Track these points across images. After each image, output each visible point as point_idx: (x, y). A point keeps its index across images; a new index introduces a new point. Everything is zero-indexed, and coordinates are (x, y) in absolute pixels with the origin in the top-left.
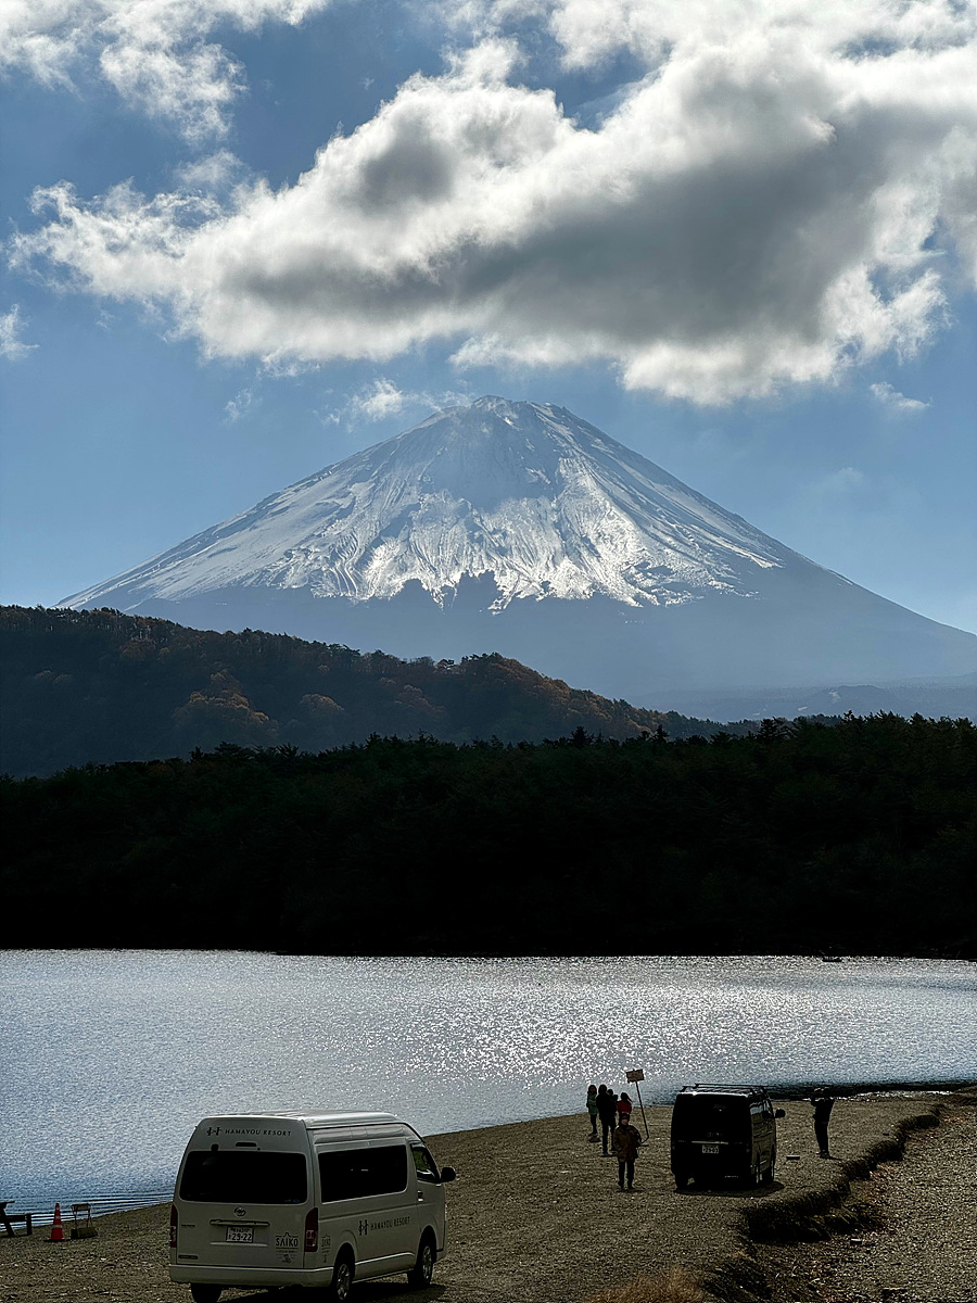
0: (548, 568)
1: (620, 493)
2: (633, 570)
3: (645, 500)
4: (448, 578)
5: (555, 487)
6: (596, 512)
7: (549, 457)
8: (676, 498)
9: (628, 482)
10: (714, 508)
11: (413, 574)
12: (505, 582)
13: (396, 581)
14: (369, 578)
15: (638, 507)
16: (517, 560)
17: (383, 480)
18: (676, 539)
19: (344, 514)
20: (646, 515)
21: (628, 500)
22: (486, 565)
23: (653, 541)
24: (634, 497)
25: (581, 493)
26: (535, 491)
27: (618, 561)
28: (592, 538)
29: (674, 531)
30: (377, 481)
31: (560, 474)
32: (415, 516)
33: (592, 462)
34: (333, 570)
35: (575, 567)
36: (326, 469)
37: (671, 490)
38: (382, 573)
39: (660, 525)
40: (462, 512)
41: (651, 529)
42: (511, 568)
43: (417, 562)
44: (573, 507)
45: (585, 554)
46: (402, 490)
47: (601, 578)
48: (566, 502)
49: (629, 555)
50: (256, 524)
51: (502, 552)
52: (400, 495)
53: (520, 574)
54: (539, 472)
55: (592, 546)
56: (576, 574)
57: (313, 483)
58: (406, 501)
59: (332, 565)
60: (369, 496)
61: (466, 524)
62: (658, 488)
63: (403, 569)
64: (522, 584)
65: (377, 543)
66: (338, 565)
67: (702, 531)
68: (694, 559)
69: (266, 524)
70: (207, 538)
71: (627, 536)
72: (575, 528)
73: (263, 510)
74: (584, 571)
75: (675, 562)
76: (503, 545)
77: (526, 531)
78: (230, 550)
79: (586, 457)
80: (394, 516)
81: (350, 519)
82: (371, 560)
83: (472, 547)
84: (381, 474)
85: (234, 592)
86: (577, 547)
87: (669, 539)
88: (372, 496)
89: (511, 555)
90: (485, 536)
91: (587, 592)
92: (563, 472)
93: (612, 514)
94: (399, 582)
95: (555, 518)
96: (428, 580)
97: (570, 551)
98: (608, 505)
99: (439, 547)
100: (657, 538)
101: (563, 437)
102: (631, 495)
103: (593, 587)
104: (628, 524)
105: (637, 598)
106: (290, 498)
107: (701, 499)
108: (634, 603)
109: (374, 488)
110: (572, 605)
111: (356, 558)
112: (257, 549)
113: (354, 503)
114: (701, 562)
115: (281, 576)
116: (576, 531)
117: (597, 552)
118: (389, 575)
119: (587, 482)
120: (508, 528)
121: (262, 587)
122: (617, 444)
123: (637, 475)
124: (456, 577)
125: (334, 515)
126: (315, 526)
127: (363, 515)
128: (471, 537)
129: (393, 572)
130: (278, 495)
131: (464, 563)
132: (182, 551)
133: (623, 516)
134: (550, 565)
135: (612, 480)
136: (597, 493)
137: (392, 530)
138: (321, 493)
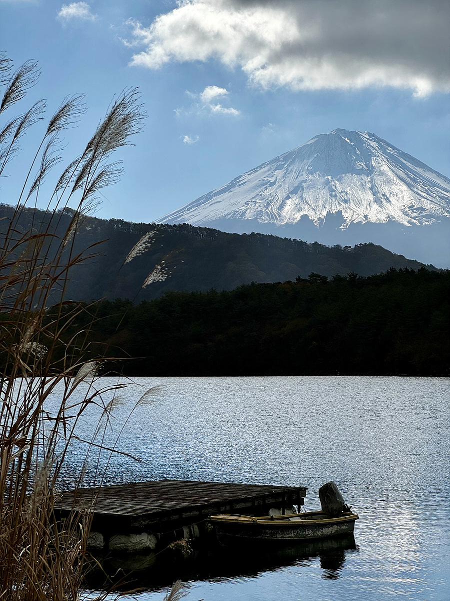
0: (367, 208)
1: (401, 173)
2: (407, 209)
3: (412, 176)
4: (321, 214)
5: (370, 171)
6: (389, 182)
7: (367, 156)
8: (428, 175)
9: (404, 167)
10: (445, 179)
11: (305, 212)
12: (347, 215)
13: (297, 215)
14: (284, 214)
15: (409, 179)
16: (352, 205)
17: (290, 169)
18: (427, 194)
19: (272, 185)
20: (413, 183)
21: (404, 176)
22: (338, 207)
23: (417, 195)
24: (407, 175)
25: (382, 173)
26: (360, 172)
27: (400, 205)
28: (388, 195)
29: (426, 190)
30: (287, 170)
31: (372, 165)
32: (305, 185)
33: (387, 159)
34: (268, 211)
35: (380, 208)
36: (263, 164)
37: (425, 171)
38: (291, 212)
39: (420, 188)
40: (327, 183)
41: (415, 190)
42: (350, 209)
43: (306, 207)
44: (378, 181)
45: (384, 202)
46: (299, 173)
47: (392, 213)
48: (375, 178)
49: (405, 202)
50: (231, 190)
51: (346, 201)
52: (298, 176)
53: (354, 211)
54: (362, 164)
55: (387, 198)
56: (380, 211)
57: (257, 171)
58: (301, 179)
59: (267, 208)
60: (284, 176)
61: (328, 188)
62: (418, 170)
63: (300, 210)
64: (355, 216)
65: (288, 198)
66: (270, 208)
67: (440, 190)
68: (436, 203)
69: (236, 190)
70: (208, 197)
71: (404, 193)
72: (379, 190)
73: (234, 183)
74: (384, 210)
75: (427, 205)
76: (346, 198)
77: (356, 191)
78: (219, 202)
79: (384, 156)
80: (295, 185)
81: (275, 187)
82: (285, 206)
83: (332, 200)
84: (289, 166)
85: (223, 219)
86: (380, 199)
87: (423, 194)
88: (285, 176)
89: (350, 203)
90: (338, 194)
91: (386, 220)
92: (373, 163)
93: (397, 183)
95: (369, 185)
96: (312, 215)
97: (377, 201)
98: (395, 179)
99: (316, 200)
100: (418, 194)
101: (373, 148)
102: (406, 174)
103: (388, 217)
104: (405, 187)
105: (409, 222)
106: (247, 178)
107: (439, 175)
108: (408, 225)
109: (286, 172)
110: (378, 226)
111: (278, 205)
112: (232, 201)
113: (277, 179)
114: (440, 205)
115: (244, 214)
116: (380, 191)
117: (390, 201)
118: (294, 213)
119: (385, 168)
120: (348, 190)
121: (237, 217)
122: (399, 150)
123: (408, 164)
124: (325, 213)
125: (268, 185)
126: (259, 191)
127: (281, 185)
128: (331, 195)
129: (296, 211)
130: (241, 176)
131: (328, 207)
132: (197, 203)
133: (402, 183)
134: (368, 207)
135: (396, 167)
136: (390, 173)
137: (294, 191)
138: (261, 175)
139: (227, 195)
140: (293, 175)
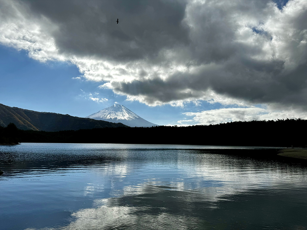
1: (127, 112)
2: (128, 118)
5: (122, 111)
6: (125, 113)
7: (122, 109)
8: (131, 112)
10: (134, 113)
12: (118, 118)
16: (119, 116)
19: (105, 112)
20: (129, 113)
22: (116, 117)
25: (124, 112)
26: (120, 111)
28: (125, 115)
29: (131, 115)
33: (125, 109)
34: (104, 117)
36: (104, 109)
38: (108, 117)
40: (115, 113)
41: (129, 115)
43: (111, 116)
44: (123, 113)
47: (125, 118)
49: (127, 116)
51: (118, 116)
56: (123, 118)
58: (110, 112)
65: (108, 115)
67: (133, 115)
69: (99, 113)
70: (94, 114)
73: (99, 112)
75: (131, 117)
77: (120, 114)
78: (96, 115)
83: (115, 115)
84: (109, 109)
85: (97, 118)
86: (123, 116)
94: (110, 118)
96: (112, 118)
99: (113, 115)
101: (123, 107)
104: (127, 114)
105: (128, 120)
106: (101, 111)
107: (133, 112)
110: (123, 120)
111: (106, 116)
114: (133, 117)
115: (100, 117)
119: (124, 111)
120: (118, 114)
121: (99, 117)
122: (127, 108)
123: (128, 110)
124: (114, 117)
126: (103, 113)
127: (107, 113)
132: (92, 115)
134: (121, 117)
136: (125, 112)
137: (109, 114)
138: (104, 111)
139: (98, 114)
140: (109, 111)
